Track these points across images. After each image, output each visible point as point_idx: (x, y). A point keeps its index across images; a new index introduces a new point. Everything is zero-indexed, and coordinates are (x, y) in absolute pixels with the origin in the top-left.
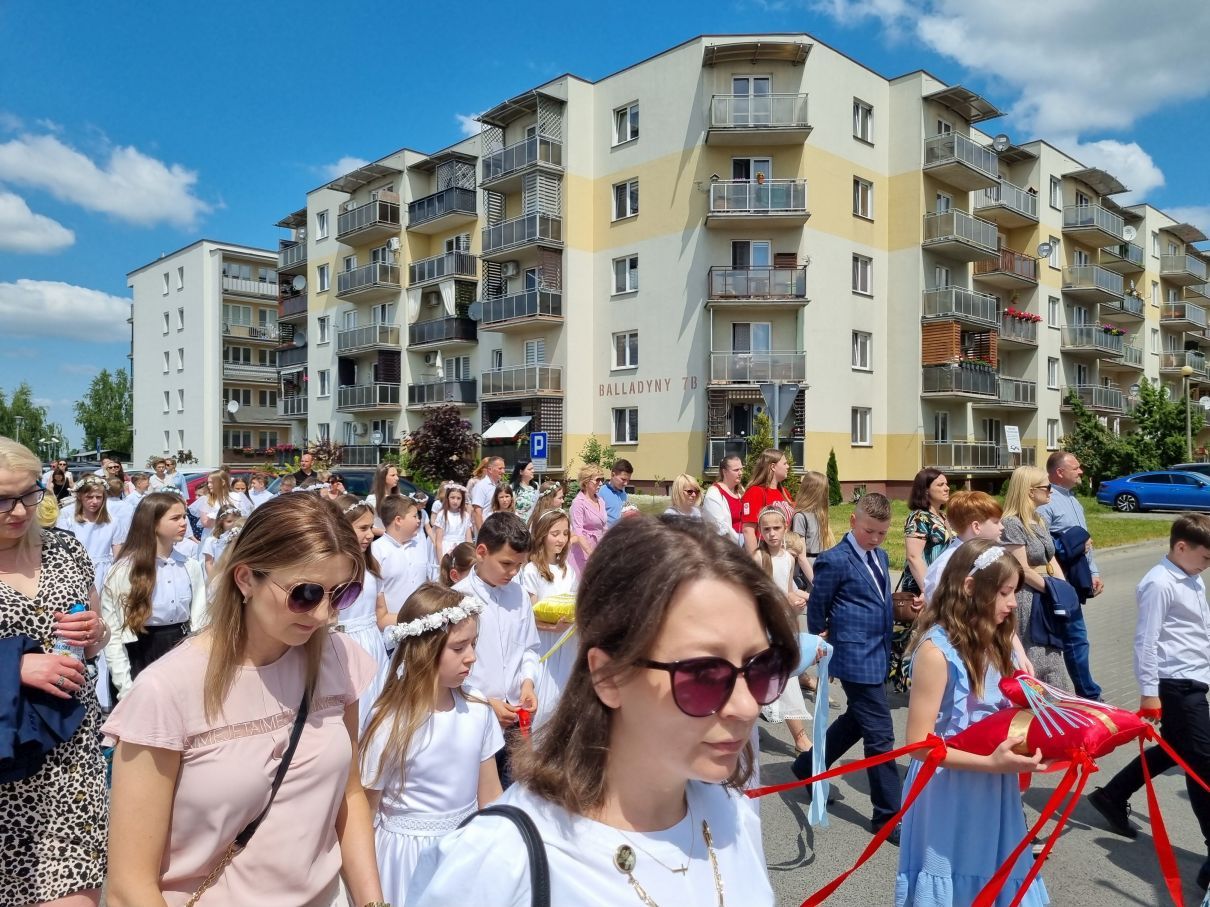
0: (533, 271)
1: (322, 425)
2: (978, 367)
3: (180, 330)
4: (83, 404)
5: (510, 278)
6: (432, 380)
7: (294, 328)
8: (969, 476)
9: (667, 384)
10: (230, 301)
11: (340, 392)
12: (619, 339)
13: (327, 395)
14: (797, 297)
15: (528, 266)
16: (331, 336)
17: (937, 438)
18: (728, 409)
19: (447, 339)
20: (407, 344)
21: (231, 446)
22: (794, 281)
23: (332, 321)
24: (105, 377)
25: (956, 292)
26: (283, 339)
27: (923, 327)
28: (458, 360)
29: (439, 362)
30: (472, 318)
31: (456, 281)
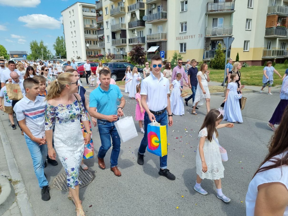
0: (159, 6)
1: (108, 49)
2: (282, 28)
3: (74, 26)
4: (55, 45)
5: (154, 9)
6: (134, 37)
7: (100, 24)
8: (275, 59)
9: (194, 36)
10: (85, 18)
11: (112, 41)
12: (182, 24)
13: (109, 42)
14: (232, 10)
15: (158, 5)
16: (109, 26)
17: (267, 48)
18: (210, 42)
19: (137, 26)
20: (128, 28)
21: (88, 55)
22: (231, 5)
23: (109, 23)
24: (59, 38)
25: (278, 6)
26: (98, 28)
27: (267, 17)
28: (140, 32)
29: (136, 32)
30: (144, 20)
31: (139, 10)
